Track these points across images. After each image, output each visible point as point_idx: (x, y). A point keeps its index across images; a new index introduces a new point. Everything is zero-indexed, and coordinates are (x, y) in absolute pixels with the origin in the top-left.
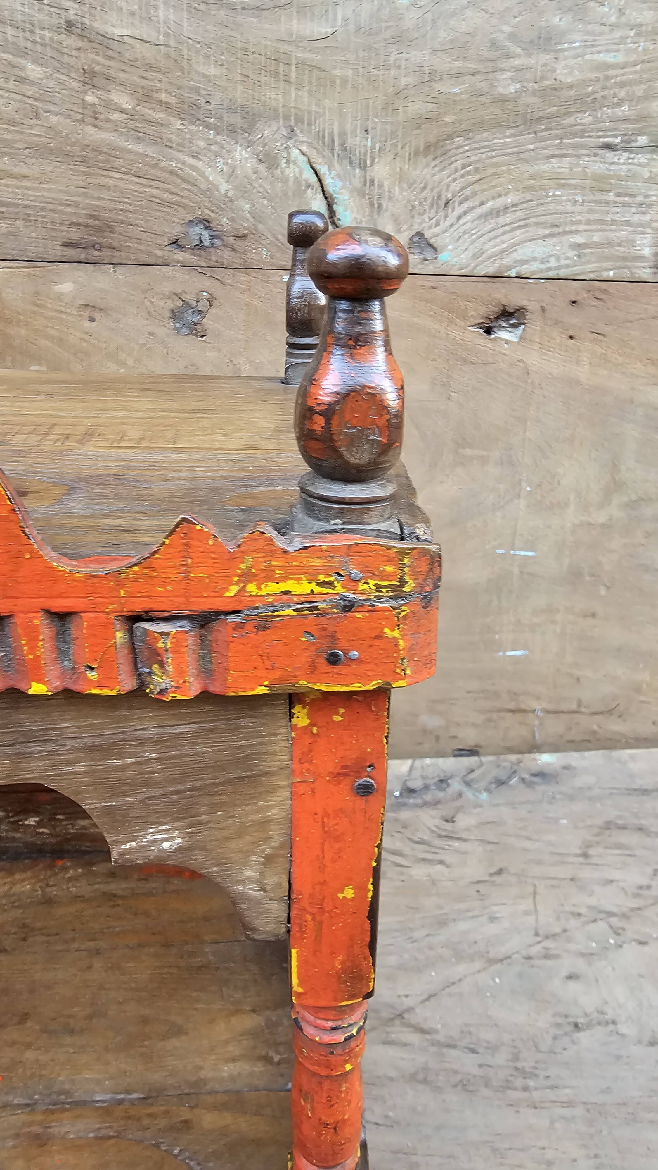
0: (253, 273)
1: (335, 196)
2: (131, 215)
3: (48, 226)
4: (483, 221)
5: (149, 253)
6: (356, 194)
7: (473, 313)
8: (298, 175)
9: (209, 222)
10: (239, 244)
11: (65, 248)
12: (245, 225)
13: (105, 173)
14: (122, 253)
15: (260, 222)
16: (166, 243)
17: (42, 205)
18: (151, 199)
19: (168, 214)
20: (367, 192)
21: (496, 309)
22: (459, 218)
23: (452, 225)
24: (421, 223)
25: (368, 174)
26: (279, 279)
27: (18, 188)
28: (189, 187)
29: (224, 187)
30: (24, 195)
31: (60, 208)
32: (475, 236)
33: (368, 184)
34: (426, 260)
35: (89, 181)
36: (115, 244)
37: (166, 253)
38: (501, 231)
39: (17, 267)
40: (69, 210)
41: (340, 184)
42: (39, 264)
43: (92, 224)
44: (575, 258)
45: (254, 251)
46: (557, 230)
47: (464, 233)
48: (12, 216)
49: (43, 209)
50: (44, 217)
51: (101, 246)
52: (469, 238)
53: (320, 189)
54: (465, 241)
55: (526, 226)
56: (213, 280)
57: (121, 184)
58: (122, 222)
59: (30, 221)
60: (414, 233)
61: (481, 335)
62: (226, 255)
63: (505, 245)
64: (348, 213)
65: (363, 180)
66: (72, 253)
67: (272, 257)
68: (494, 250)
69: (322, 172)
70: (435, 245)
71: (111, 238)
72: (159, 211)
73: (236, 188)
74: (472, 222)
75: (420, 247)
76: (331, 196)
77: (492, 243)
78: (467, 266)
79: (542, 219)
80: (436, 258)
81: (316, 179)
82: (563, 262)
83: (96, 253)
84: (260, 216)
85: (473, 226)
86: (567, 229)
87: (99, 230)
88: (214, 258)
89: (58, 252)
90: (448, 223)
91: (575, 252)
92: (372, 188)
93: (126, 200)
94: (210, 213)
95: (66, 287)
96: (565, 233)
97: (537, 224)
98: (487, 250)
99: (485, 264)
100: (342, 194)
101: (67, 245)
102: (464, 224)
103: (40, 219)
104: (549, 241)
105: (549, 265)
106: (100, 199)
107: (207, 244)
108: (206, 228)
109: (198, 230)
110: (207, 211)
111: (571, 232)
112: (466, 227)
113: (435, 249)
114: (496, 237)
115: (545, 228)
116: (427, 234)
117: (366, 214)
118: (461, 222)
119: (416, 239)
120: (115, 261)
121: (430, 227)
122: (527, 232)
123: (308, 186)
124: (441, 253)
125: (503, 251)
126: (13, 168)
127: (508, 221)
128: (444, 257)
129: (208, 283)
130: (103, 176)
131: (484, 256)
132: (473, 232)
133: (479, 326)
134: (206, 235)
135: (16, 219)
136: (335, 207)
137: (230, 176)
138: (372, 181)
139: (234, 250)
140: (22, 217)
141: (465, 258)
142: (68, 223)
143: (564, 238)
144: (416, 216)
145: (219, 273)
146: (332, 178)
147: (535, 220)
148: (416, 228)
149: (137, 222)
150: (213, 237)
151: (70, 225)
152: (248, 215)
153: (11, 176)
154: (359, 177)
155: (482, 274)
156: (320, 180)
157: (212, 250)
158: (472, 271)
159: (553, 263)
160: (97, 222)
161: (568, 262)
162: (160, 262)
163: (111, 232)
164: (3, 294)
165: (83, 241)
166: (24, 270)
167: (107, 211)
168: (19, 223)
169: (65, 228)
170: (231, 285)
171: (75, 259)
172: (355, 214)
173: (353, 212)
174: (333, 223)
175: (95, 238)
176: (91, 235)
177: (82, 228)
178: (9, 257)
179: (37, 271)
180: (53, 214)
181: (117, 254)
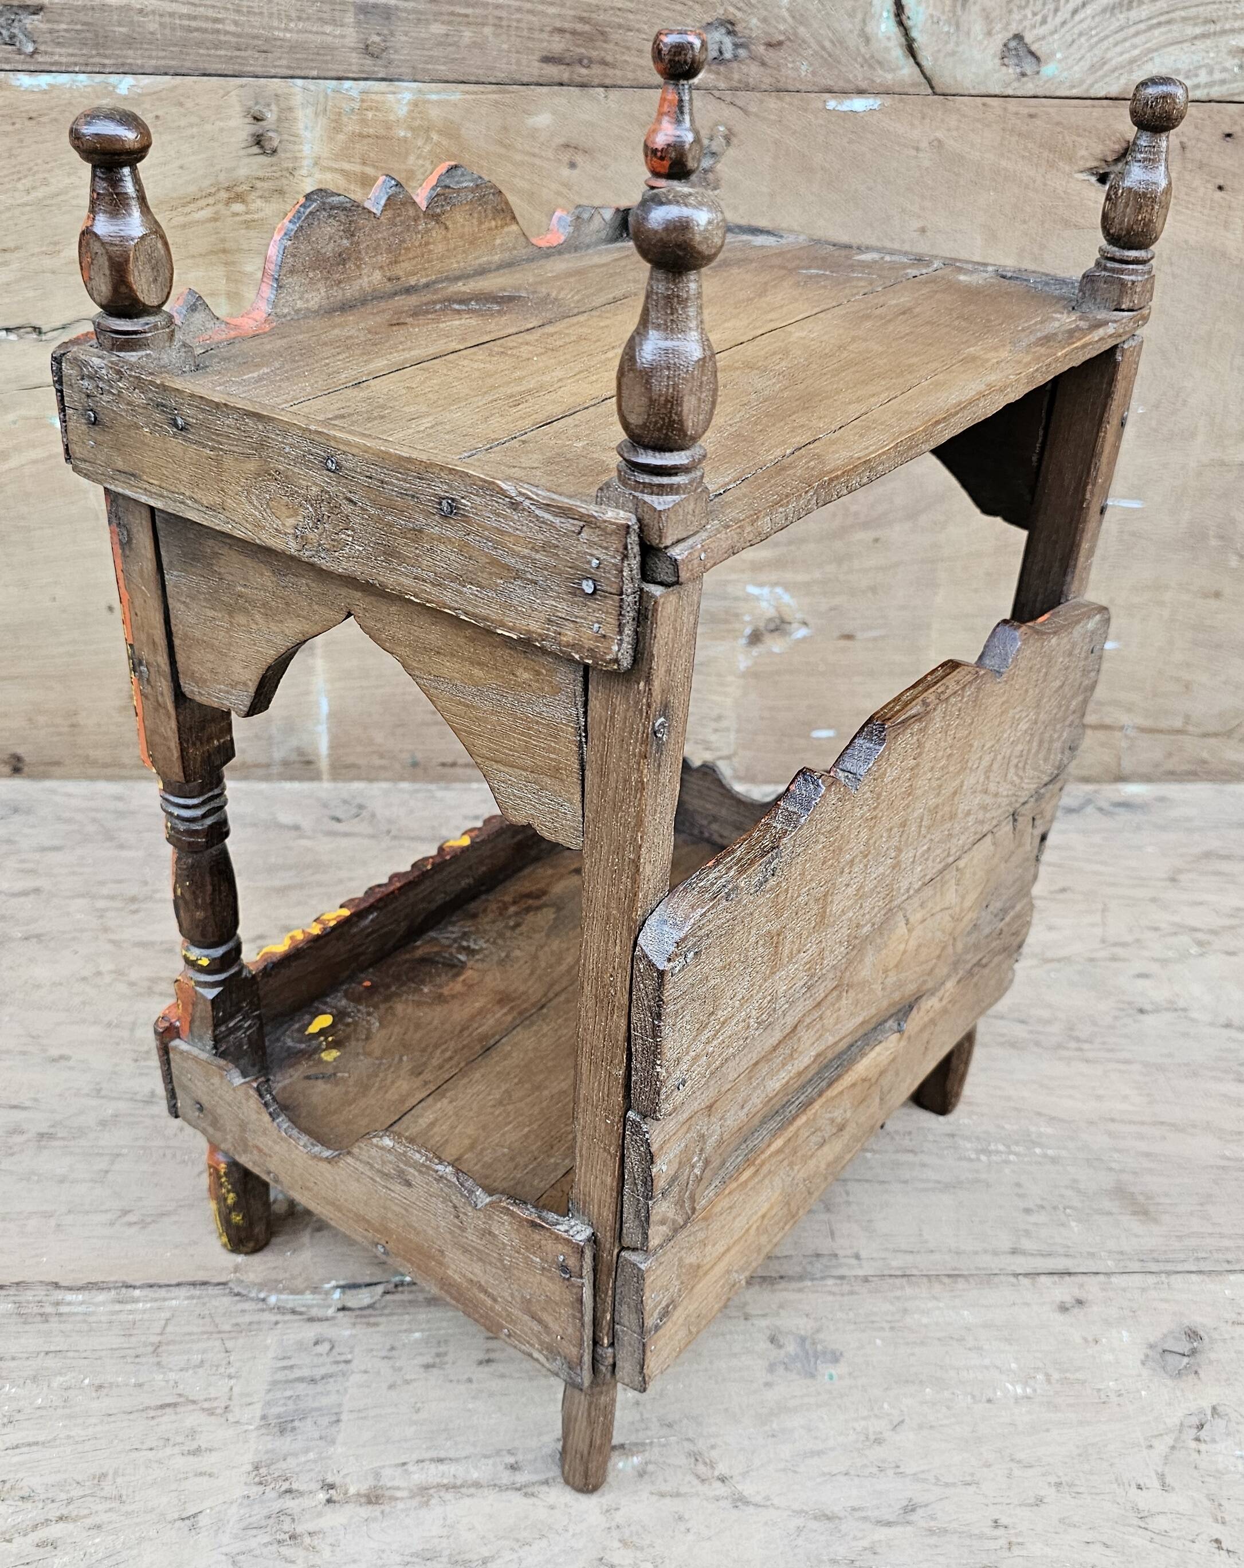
0: (787, 97)
2: (631, 16)
3: (525, 33)
4: (1108, 15)
7: (1083, 152)
10: (770, 56)
11: (544, 65)
12: (780, 29)
14: (618, 72)
15: (801, 23)
19: (681, 13)
21: (1117, 147)
22: (1075, 12)
23: (1064, 23)
24: (1021, 21)
26: (820, 105)
32: (1095, 39)
34: (1023, 75)
36: (609, 58)
38: (1132, 30)
39: (481, 92)
40: (552, 11)
42: (511, 88)
43: (580, 30)
44: (1236, 69)
45: (790, 65)
46: (1212, 28)
47: (1081, 34)
48: (479, 20)
49: (519, 10)
50: (519, 21)
51: (591, 60)
52: (1088, 40)
54: (1080, 48)
55: (1169, 22)
56: (733, 109)
58: (620, 26)
59: (501, 26)
60: (1010, 35)
61: (1092, 185)
62: (753, 71)
63: (1136, 52)
64: (921, 9)
66: (553, 71)
67: (814, 73)
68: (1120, 59)
70: (1038, 53)
71: (605, 50)
72: (667, 9)
74: (1093, 17)
75: (1017, 56)
77: (1118, 49)
78: (1082, 82)
79: (1193, 12)
80: (1038, 73)
82: (1217, 76)
83: (584, 71)
84: (802, 15)
85: (1093, 24)
86: (1227, 26)
87: (589, 39)
88: (736, 76)
89: (535, 69)
90: (1059, 20)
91: (1237, 61)
94: (736, 12)
95: (542, 120)
96: (1224, 32)
97: (1184, 19)
98: (1111, 59)
99: (1107, 79)
101: (547, 60)
102: (1081, 21)
103: (514, 24)
104: (1200, 45)
105: (1196, 81)
107: (728, 55)
108: (729, 33)
109: (717, 36)
110: (731, 9)
111: (1233, 31)
112: (1084, 26)
113: (1038, 59)
114: (1125, 40)
115: (1195, 25)
116: (1028, 38)
117: (947, 9)
118: (1077, 18)
119: (1013, 44)
120: (608, 82)
121: (1034, 27)
122: (1170, 31)
124: (1047, 63)
125: (1132, 61)
127: (1144, 16)
128: (1049, 70)
129: (727, 112)
131: (1106, 68)
132: (1093, 32)
133: (1091, 171)
134: (728, 42)
135: (483, 25)
136: (904, 1)
139: (763, 64)
140: (491, 21)
141: (1078, 71)
142: (548, 29)
143: (1223, 39)
144: (1015, 9)
145: (742, 97)
147: (1183, 14)
148: (1014, 29)
149: (637, 26)
150: (736, 46)
151: (551, 31)
152: (786, 14)
155: (1102, 94)
157: (735, 65)
158: (1088, 90)
159: (1203, 77)
160: (587, 28)
161: (1224, 75)
163: (605, 41)
164: (463, 131)
165: (567, 55)
166: (490, 96)
167: (601, 12)
168: (488, 30)
169: (545, 36)
170: (756, 115)
171: (557, 80)
172: (931, 10)
173: (927, 7)
174: (900, 23)
175: (583, 50)
176: (578, 46)
177: (568, 36)
178: (473, 79)
179: (507, 98)
180: (530, 17)
181: (610, 72)
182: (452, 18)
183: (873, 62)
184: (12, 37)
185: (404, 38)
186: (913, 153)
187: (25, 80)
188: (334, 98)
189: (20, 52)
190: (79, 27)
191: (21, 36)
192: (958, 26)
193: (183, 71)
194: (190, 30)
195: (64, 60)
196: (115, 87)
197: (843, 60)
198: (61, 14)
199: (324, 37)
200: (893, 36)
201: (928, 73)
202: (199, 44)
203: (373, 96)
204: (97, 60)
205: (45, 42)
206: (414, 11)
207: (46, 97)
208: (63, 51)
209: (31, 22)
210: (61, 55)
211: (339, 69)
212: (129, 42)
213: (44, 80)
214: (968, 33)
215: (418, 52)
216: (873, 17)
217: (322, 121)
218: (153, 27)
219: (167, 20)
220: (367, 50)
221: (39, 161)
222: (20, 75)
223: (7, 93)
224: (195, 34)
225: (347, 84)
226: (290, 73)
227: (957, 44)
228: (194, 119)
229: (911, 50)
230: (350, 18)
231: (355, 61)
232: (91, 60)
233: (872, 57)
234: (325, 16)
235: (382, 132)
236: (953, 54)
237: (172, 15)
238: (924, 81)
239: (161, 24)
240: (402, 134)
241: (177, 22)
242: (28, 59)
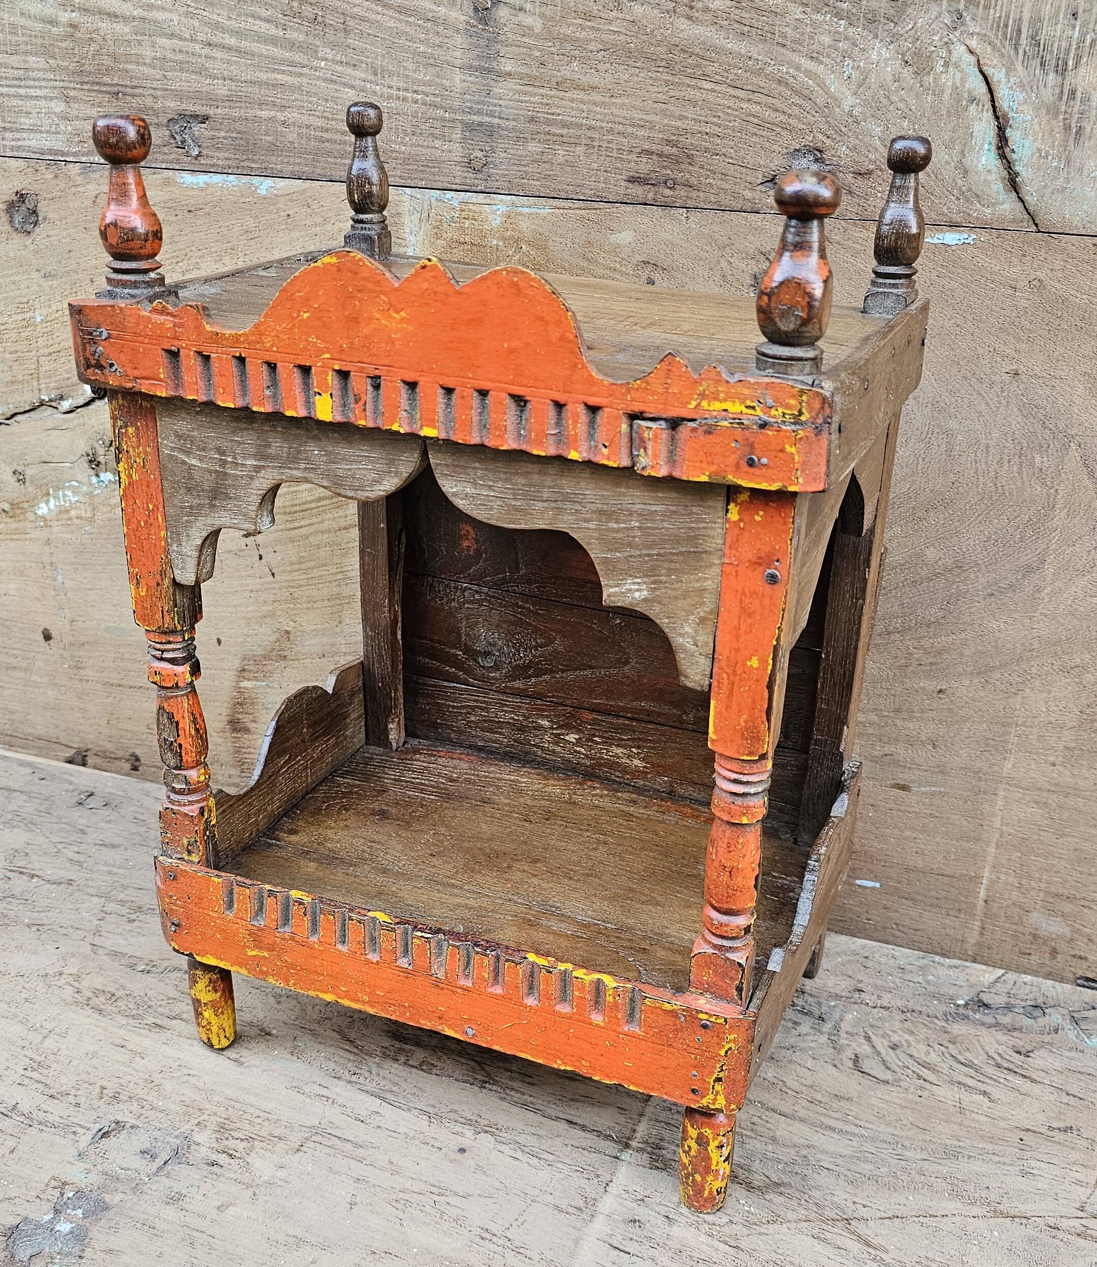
1: (1011, 115)
2: (718, 141)
3: (615, 154)
5: (735, 195)
6: (1044, 111)
8: (958, 85)
9: (821, 152)
11: (630, 185)
13: (693, 82)
14: (701, 194)
16: (759, 181)
17: (610, 125)
18: (748, 119)
19: (768, 139)
20: (1063, 109)
25: (1067, 82)
27: (583, 103)
28: (800, 102)
29: (849, 101)
30: (589, 112)
31: (630, 130)
33: (1065, 98)
35: (671, 93)
36: (694, 181)
37: (757, 195)
39: (570, 208)
40: (641, 133)
41: (1021, 97)
42: (596, 205)
43: (666, 152)
48: (573, 140)
49: (610, 131)
50: (610, 142)
51: (675, 182)
53: (988, 105)
57: (711, 97)
58: (706, 150)
59: (593, 147)
64: (1027, 143)
65: (1057, 91)
66: (638, 191)
69: (995, 79)
71: (691, 173)
72: (756, 135)
73: (865, 103)
76: (1005, 116)
81: (984, 89)
83: (668, 192)
87: (675, 161)
89: (621, 188)
92: (1072, 103)
93: (716, 120)
94: (824, 139)
95: (624, 237)
100: (1022, 112)
101: (632, 180)
103: (605, 145)
106: (682, 118)
108: (816, 160)
109: (804, 162)
110: (821, 137)
117: (1058, 143)
120: (690, 203)
123: (973, 100)
126: (581, 77)
130: (689, 86)
135: (577, 144)
136: (1008, 133)
137: (860, 86)
138: (1073, 92)
140: (585, 142)
142: (638, 150)
146: (1011, 88)
149: (725, 150)
151: (640, 153)
152: (876, 143)
153: (578, 87)
154: (1053, 88)
156: (991, 91)
160: (674, 150)
162: (748, 206)
163: (691, 164)
164: (550, 243)
165: (653, 176)
166: (577, 212)
167: (689, 136)
168: (580, 150)
169: (633, 157)
170: (838, 243)
171: (641, 200)
172: (1038, 144)
173: (1034, 141)
174: (1003, 156)
175: (669, 172)
176: (664, 167)
177: (654, 157)
178: (563, 195)
179: (592, 215)
180: (621, 139)
181: (694, 194)
182: (548, 137)
183: (971, 195)
184: (183, 142)
185: (503, 155)
186: (1011, 292)
187: (188, 178)
188: (437, 206)
189: (188, 155)
190: (235, 135)
191: (190, 141)
192: (1068, 162)
193: (315, 176)
194: (322, 140)
195: (220, 163)
196: (257, 188)
197: (937, 191)
198: (221, 123)
199: (433, 150)
200: (995, 169)
201: (1031, 209)
202: (329, 153)
203: (471, 206)
204: (246, 164)
205: (208, 147)
206: (514, 129)
207: (203, 194)
208: (221, 155)
209: (198, 129)
210: (219, 158)
211: (443, 182)
212: (273, 149)
213: (202, 179)
214: (1081, 170)
215: (515, 168)
216: (972, 149)
217: (426, 227)
218: (292, 137)
219: (304, 131)
220: (469, 164)
221: (194, 248)
222: (184, 174)
223: (173, 189)
224: (327, 144)
225: (450, 194)
226: (402, 182)
227: (1067, 180)
228: (319, 220)
229: (1013, 183)
230: (457, 135)
231: (460, 175)
232: (242, 164)
233: (970, 190)
234: (436, 131)
235: (477, 240)
236: (1063, 189)
237: (308, 127)
238: (1027, 216)
239: (299, 134)
240: (495, 242)
241: (312, 133)
242: (194, 161)
